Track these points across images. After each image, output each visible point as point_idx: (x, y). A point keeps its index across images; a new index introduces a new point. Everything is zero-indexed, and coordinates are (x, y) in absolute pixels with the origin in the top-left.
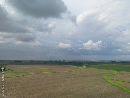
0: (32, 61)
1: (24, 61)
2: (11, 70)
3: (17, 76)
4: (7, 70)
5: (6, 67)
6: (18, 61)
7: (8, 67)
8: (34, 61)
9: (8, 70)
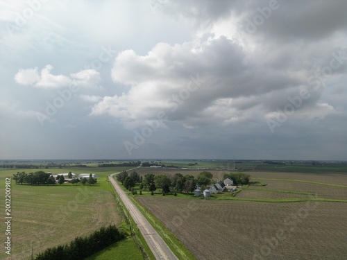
0: (314, 163)
1: (291, 163)
2: (262, 184)
3: (278, 200)
4: (252, 183)
5: (249, 176)
6: (276, 163)
7: (253, 176)
8: (321, 164)
9: (255, 183)
